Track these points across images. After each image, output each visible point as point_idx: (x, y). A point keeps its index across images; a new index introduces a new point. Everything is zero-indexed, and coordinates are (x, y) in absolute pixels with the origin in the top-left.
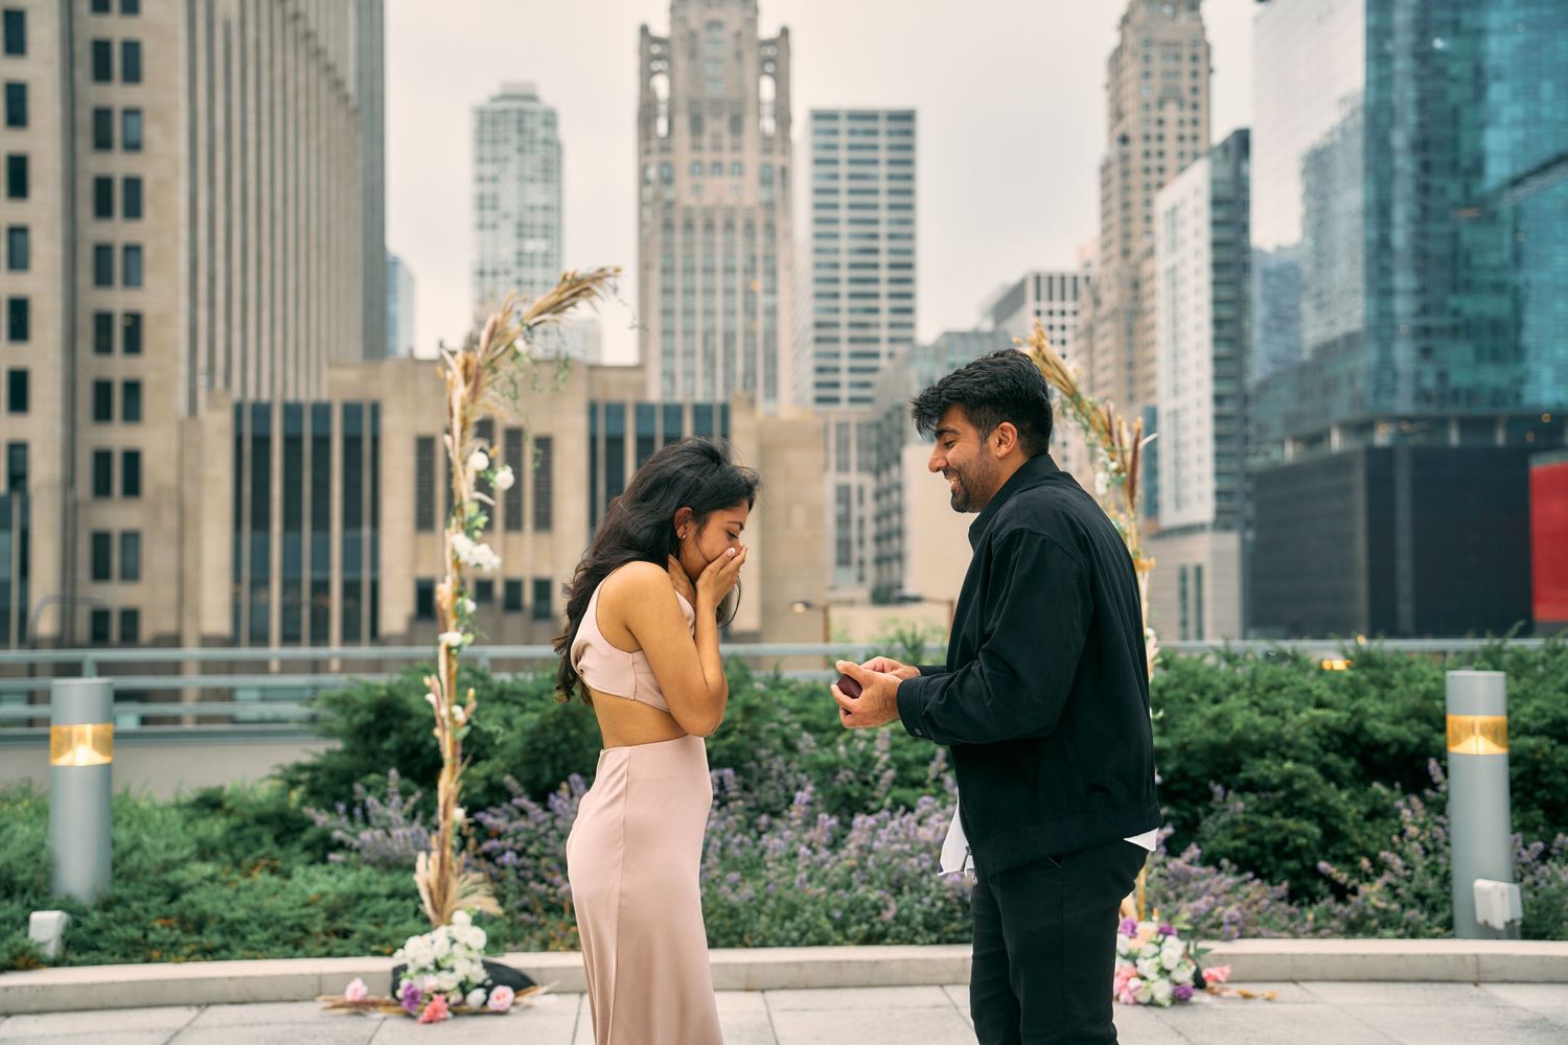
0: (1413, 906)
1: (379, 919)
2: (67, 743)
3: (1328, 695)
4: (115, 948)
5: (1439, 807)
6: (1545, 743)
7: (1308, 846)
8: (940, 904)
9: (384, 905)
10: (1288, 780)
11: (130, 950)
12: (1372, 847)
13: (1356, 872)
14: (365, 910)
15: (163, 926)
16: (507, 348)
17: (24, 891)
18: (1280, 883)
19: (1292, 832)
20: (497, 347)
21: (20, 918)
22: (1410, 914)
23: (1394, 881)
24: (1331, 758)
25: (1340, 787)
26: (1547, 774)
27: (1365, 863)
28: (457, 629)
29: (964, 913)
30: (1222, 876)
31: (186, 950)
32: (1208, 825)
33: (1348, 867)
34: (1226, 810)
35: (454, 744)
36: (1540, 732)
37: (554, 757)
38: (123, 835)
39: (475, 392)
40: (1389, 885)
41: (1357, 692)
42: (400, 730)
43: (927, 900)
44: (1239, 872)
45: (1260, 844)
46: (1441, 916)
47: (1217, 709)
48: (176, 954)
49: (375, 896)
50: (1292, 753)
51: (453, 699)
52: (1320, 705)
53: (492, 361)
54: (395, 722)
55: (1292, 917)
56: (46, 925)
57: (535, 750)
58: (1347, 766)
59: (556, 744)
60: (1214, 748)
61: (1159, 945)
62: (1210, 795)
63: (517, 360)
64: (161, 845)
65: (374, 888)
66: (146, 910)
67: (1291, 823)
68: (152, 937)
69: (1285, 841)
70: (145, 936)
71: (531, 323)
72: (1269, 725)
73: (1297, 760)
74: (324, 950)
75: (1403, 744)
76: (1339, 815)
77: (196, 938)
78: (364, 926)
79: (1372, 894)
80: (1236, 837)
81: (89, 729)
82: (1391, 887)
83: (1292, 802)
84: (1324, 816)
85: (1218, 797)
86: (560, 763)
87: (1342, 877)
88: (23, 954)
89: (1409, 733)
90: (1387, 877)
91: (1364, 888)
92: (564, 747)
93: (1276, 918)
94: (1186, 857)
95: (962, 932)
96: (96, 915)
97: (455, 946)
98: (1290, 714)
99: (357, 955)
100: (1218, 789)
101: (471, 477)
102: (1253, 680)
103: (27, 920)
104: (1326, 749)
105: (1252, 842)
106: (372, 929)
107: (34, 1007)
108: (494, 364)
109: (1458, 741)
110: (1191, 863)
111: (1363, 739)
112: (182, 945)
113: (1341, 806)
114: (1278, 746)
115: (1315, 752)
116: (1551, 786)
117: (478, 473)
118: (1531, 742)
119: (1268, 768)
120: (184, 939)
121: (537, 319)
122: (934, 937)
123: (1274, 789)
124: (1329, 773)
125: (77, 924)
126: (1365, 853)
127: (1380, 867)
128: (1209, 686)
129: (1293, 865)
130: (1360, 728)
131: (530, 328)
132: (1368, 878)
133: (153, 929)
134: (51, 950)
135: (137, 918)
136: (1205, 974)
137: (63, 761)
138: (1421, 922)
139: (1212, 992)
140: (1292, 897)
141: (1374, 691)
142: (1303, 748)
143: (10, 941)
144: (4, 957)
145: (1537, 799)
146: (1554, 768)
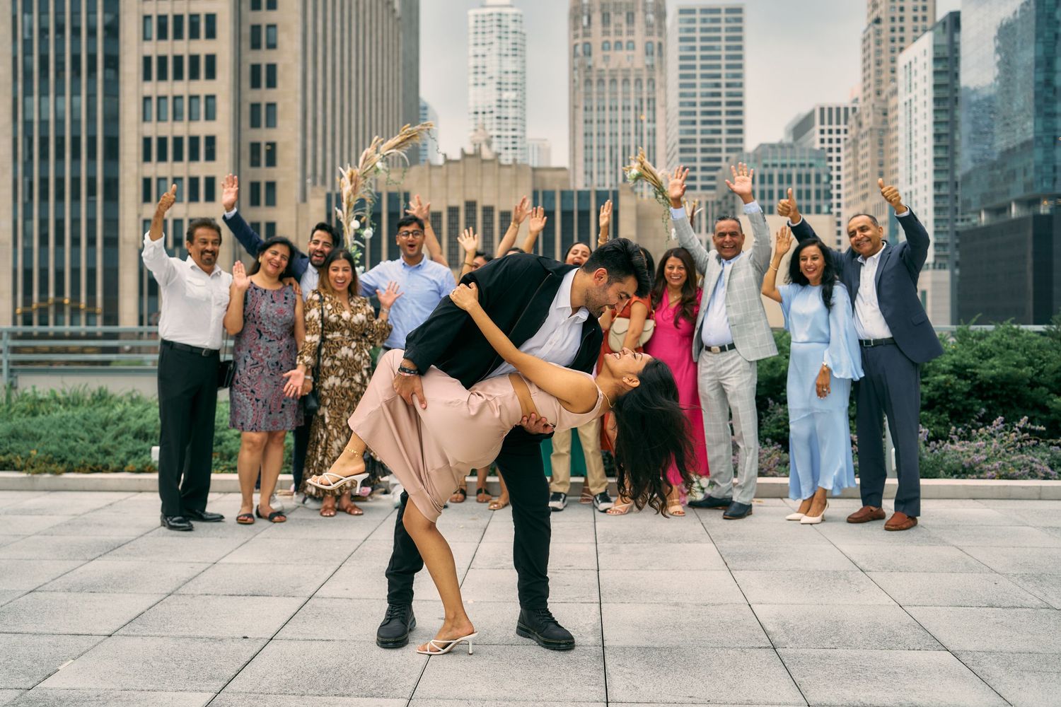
6: (953, 378)
16: (372, 167)
17: (151, 438)
20: (367, 166)
21: (147, 449)
26: (952, 394)
31: (222, 468)
36: (951, 372)
39: (355, 189)
48: (217, 469)
71: (386, 153)
74: (286, 470)
77: (227, 463)
80: (778, 427)
85: (771, 407)
88: (147, 465)
100: (771, 402)
101: (352, 233)
103: (150, 450)
112: (220, 465)
116: (954, 401)
117: (355, 230)
118: (943, 377)
120: (221, 463)
121: (390, 152)
131: (384, 156)
143: (142, 459)
144: (140, 466)
145: (947, 408)
146: (956, 392)
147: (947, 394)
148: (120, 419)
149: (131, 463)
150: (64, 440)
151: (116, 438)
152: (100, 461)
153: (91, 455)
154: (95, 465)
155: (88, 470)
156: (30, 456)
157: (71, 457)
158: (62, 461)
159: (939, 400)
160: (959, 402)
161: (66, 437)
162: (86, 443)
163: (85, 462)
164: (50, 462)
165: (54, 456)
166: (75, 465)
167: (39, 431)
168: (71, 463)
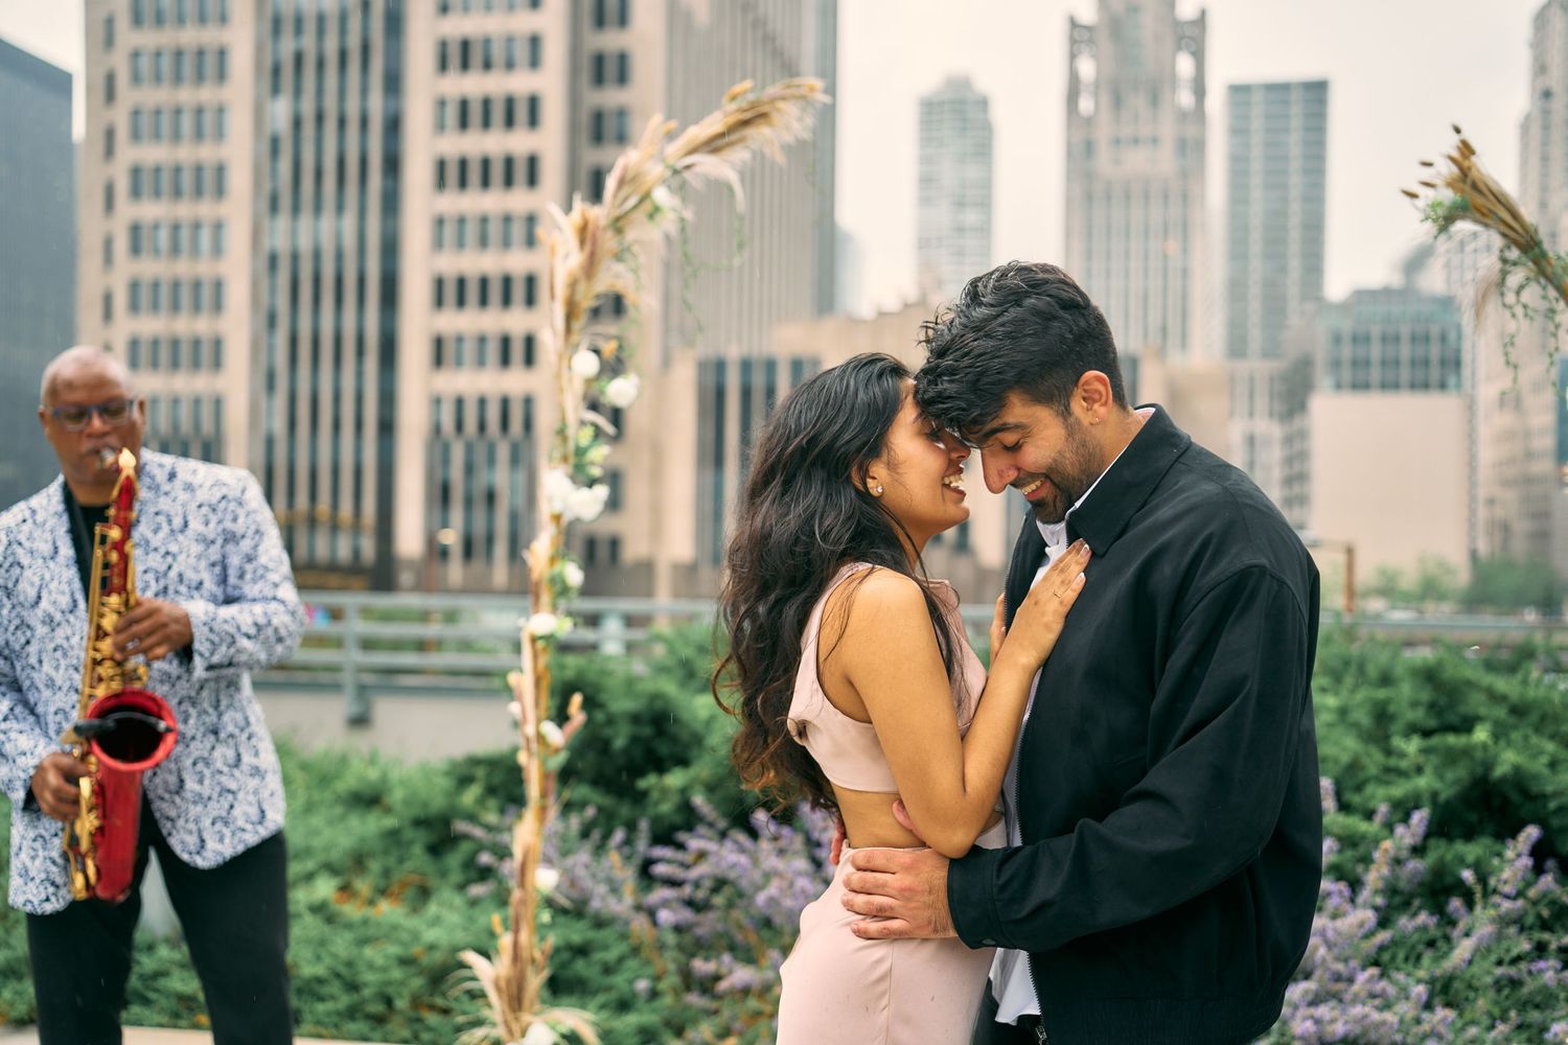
16: (641, 201)
20: (626, 199)
28: (554, 609)
35: (545, 776)
39: (592, 262)
51: (543, 713)
53: (618, 219)
63: (658, 217)
71: (680, 165)
108: (621, 224)
117: (586, 380)
121: (689, 160)
131: (676, 172)
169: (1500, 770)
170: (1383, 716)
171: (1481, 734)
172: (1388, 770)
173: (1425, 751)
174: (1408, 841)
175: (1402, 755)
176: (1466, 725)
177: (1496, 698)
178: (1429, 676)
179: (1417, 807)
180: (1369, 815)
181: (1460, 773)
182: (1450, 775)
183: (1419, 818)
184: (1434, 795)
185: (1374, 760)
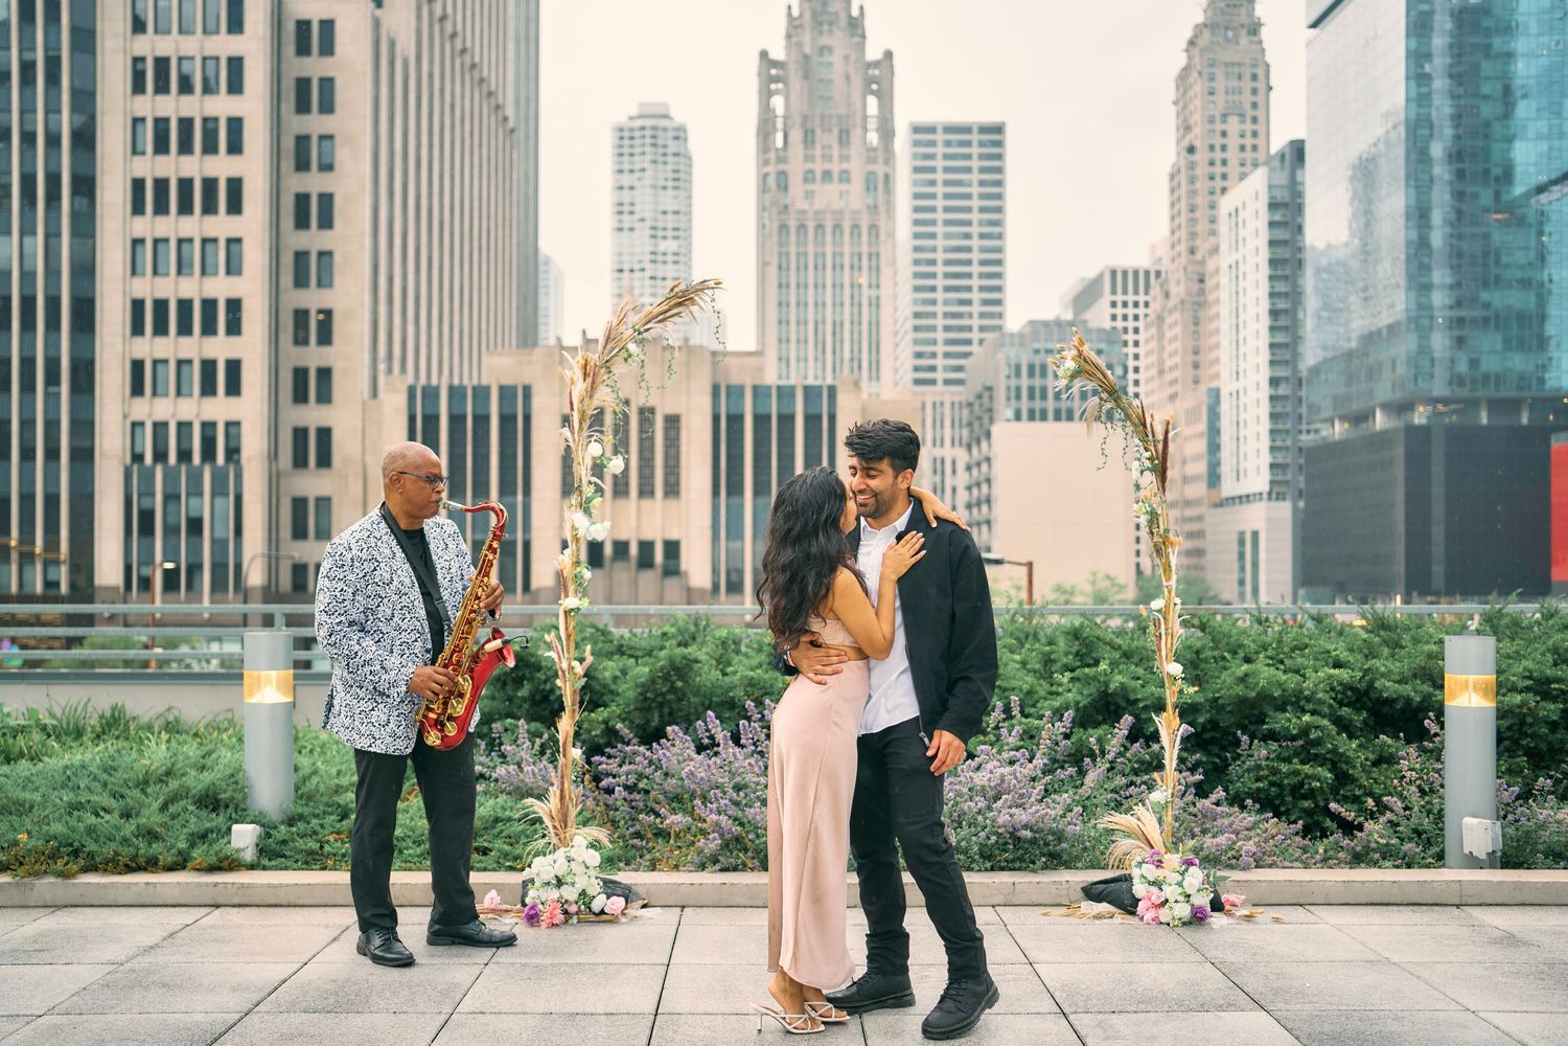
0: (1411, 840)
1: (512, 840)
2: (258, 684)
3: (1344, 656)
4: (297, 857)
5: (1437, 754)
6: (1531, 699)
7: (1321, 788)
8: (994, 838)
9: (518, 828)
10: (1305, 731)
11: (309, 859)
12: (1377, 790)
13: (1362, 810)
14: (501, 832)
15: (336, 840)
16: (620, 350)
17: (227, 807)
18: (1295, 822)
19: (1308, 776)
20: (612, 350)
21: (224, 828)
22: (1407, 846)
23: (1394, 818)
24: (1345, 711)
25: (1351, 737)
26: (1531, 725)
27: (1370, 802)
28: (576, 594)
29: (1015, 846)
30: (1245, 815)
32: (1234, 769)
33: (1356, 807)
34: (1252, 756)
35: (573, 693)
36: (1528, 689)
37: (661, 706)
38: (305, 762)
39: (593, 388)
40: (1390, 822)
41: (1371, 654)
42: (531, 679)
43: (982, 834)
44: (1260, 811)
45: (1280, 785)
46: (1434, 850)
47: (1245, 667)
49: (509, 819)
50: (1310, 706)
51: (572, 655)
52: (1338, 665)
53: (607, 362)
54: (527, 672)
55: (1305, 850)
56: (244, 836)
57: (646, 699)
58: (1359, 719)
59: (663, 694)
60: (1243, 702)
61: (1182, 874)
62: (1238, 743)
63: (629, 361)
64: (334, 771)
65: (508, 813)
66: (322, 826)
67: (1307, 768)
68: (327, 848)
69: (1302, 784)
70: (322, 847)
71: (641, 330)
72: (1291, 681)
73: (1313, 713)
75: (1408, 700)
76: (1348, 761)
78: (499, 844)
79: (1375, 831)
80: (1258, 779)
81: (274, 673)
82: (1394, 824)
83: (1309, 750)
84: (1335, 762)
85: (1244, 746)
86: (666, 710)
87: (1351, 816)
88: (226, 858)
89: (1413, 691)
90: (1389, 815)
91: (1369, 825)
92: (670, 697)
93: (1290, 850)
94: (1213, 797)
95: (1013, 861)
96: (282, 828)
97: (573, 864)
98: (1309, 673)
99: (494, 870)
100: (1245, 738)
101: (589, 462)
102: (1279, 642)
103: (230, 829)
104: (1341, 704)
105: (1272, 784)
106: (507, 848)
107: (236, 901)
108: (609, 364)
109: (1453, 696)
110: (1218, 804)
111: (1373, 696)
113: (1351, 754)
114: (1299, 699)
115: (1330, 706)
116: (1533, 736)
117: (594, 458)
118: (1518, 698)
119: (1289, 720)
121: (647, 326)
122: (988, 865)
123: (1293, 738)
124: (1343, 725)
125: (269, 835)
126: (1370, 794)
127: (1383, 808)
128: (1241, 646)
129: (1307, 804)
130: (1371, 684)
131: (639, 334)
132: (1372, 816)
133: (328, 842)
134: (249, 855)
135: (315, 833)
136: (1223, 898)
137: (255, 699)
138: (1416, 853)
139: (1229, 914)
140: (1306, 832)
141: (1386, 651)
142: (1321, 702)
143: (216, 847)
144: (213, 860)
145: (1522, 747)
146: (1537, 720)
147: (1522, 723)
148: (168, 773)
149: (197, 853)
150: (75, 813)
151: (164, 808)
152: (142, 852)
153: (125, 841)
154: (134, 858)
155: (121, 867)
156: (16, 843)
157: (92, 847)
158: (76, 853)
159: (1508, 734)
160: (1542, 738)
161: (76, 807)
162: (113, 819)
163: (117, 854)
164: (54, 856)
165: (60, 845)
166: (98, 859)
167: (27, 795)
168: (91, 855)
169: (1112, 686)
170: (1048, 661)
171: (1103, 666)
172: (1051, 693)
173: (1072, 680)
174: (1062, 730)
175: (1061, 685)
176: (1096, 663)
177: (1115, 648)
178: (1075, 634)
179: (1067, 710)
180: (1041, 717)
181: (1092, 689)
182: (1085, 693)
183: (1069, 715)
184: (1077, 703)
185: (1043, 687)
